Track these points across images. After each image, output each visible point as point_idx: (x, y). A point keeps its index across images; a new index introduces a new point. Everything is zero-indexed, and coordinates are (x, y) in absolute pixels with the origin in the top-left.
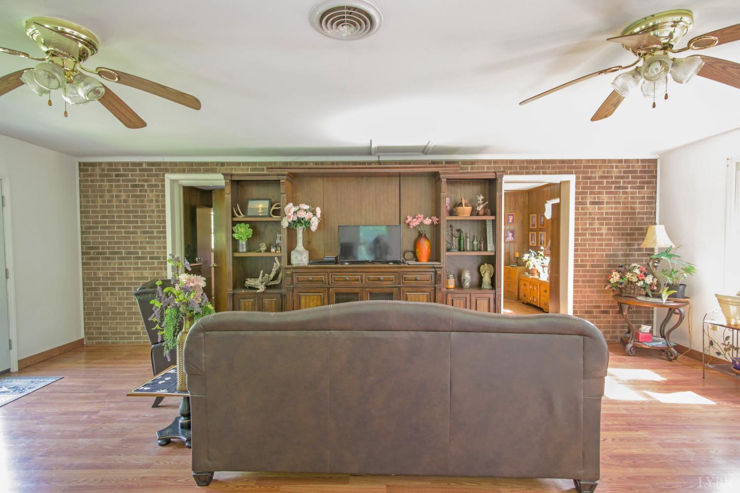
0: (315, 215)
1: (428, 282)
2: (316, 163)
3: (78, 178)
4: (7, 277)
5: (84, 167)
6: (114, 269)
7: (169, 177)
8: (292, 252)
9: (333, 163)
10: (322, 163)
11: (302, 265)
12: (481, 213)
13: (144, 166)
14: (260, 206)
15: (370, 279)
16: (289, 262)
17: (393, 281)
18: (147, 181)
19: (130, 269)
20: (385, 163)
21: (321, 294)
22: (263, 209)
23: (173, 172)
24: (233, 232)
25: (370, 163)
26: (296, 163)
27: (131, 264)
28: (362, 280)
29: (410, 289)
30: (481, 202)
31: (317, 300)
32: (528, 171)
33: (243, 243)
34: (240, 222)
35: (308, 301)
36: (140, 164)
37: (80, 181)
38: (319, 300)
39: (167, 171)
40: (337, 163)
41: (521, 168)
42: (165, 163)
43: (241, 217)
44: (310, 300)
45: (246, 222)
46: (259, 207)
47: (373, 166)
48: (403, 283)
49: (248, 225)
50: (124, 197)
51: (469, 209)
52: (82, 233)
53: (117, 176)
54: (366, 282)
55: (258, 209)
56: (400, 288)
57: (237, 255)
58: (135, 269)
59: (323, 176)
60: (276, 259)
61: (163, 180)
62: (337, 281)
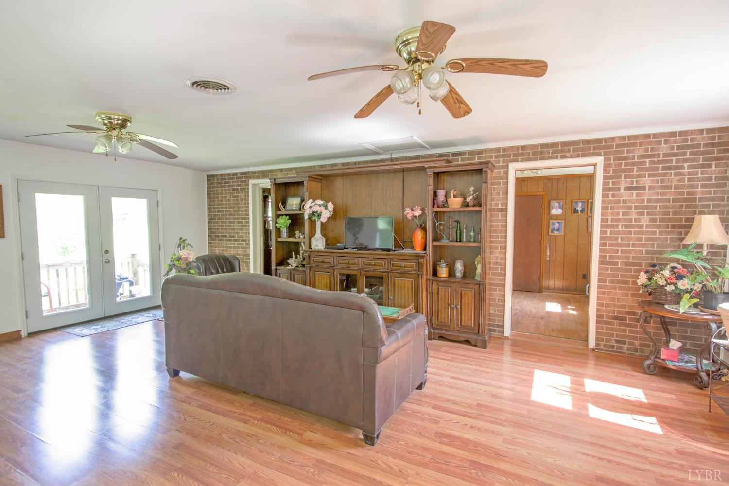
0: (326, 208)
1: (413, 269)
2: (343, 164)
3: (206, 186)
4: (160, 250)
5: (210, 178)
6: (223, 247)
7: (251, 182)
8: (312, 238)
9: (355, 163)
10: (348, 164)
11: (317, 249)
12: (471, 204)
13: (239, 175)
14: (295, 202)
15: (365, 263)
16: (310, 247)
17: (383, 266)
18: (239, 185)
19: (231, 247)
20: (397, 159)
21: (329, 273)
22: (296, 204)
23: (254, 178)
24: (276, 223)
25: (384, 161)
26: (329, 165)
27: (231, 244)
28: (358, 264)
29: (397, 275)
30: (472, 192)
31: (327, 279)
32: (542, 156)
33: (284, 231)
34: (282, 215)
35: (320, 278)
36: (235, 174)
37: (207, 187)
38: (328, 278)
39: (250, 178)
40: (359, 163)
41: (534, 153)
42: (249, 172)
43: (283, 212)
44: (322, 277)
45: (286, 215)
46: (293, 203)
47: (387, 163)
48: (391, 269)
49: (288, 217)
50: (228, 198)
51: (459, 200)
52: (209, 222)
53: (225, 183)
54: (362, 266)
55: (293, 205)
56: (388, 272)
57: (279, 239)
58: (234, 248)
59: (344, 175)
60: (302, 243)
61: (248, 185)
62: (340, 263)
